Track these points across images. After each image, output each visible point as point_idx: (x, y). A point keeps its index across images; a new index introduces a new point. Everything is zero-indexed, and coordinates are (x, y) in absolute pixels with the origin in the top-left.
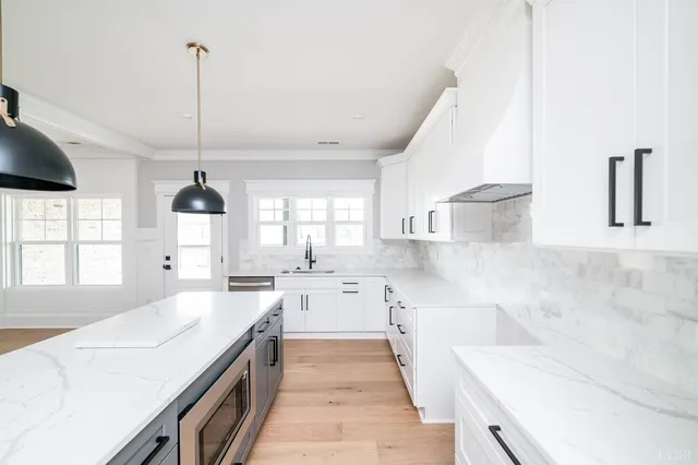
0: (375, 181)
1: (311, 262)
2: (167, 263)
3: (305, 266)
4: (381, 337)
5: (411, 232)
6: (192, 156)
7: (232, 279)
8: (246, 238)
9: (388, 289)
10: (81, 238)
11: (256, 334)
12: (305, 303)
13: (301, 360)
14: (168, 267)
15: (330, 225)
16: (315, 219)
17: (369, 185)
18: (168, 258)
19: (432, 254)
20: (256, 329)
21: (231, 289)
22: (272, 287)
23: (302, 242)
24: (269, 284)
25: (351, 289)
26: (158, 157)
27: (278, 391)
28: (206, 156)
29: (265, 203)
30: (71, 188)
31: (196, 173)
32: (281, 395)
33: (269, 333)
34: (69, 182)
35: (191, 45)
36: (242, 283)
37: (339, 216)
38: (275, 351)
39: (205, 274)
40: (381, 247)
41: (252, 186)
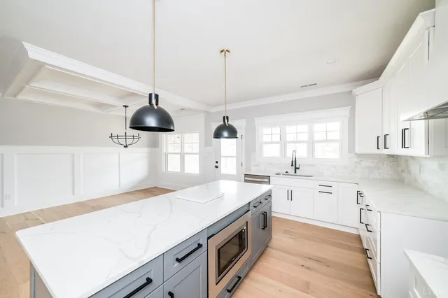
0: (350, 107)
1: (296, 168)
2: (217, 165)
3: (291, 171)
4: (355, 232)
5: (385, 148)
6: (222, 108)
7: (246, 175)
8: (255, 151)
9: (359, 194)
10: (185, 152)
11: (251, 208)
12: (290, 195)
13: (285, 232)
14: (217, 167)
15: (311, 143)
16: (299, 139)
17: (345, 112)
18: (217, 162)
19: (414, 167)
20: (252, 205)
21: (246, 181)
22: (269, 182)
23: (289, 154)
24: (267, 180)
25: (326, 190)
26: (213, 110)
27: (267, 246)
28: (229, 107)
29: (266, 131)
30: (172, 130)
31: (224, 117)
32: (269, 249)
33: (261, 209)
34: (172, 128)
35: (222, 51)
36: (252, 179)
37: (317, 137)
38: (265, 221)
39: (233, 172)
40: (356, 160)
41: (258, 121)
